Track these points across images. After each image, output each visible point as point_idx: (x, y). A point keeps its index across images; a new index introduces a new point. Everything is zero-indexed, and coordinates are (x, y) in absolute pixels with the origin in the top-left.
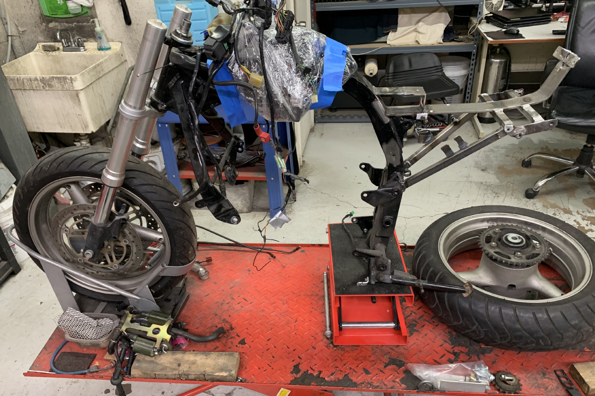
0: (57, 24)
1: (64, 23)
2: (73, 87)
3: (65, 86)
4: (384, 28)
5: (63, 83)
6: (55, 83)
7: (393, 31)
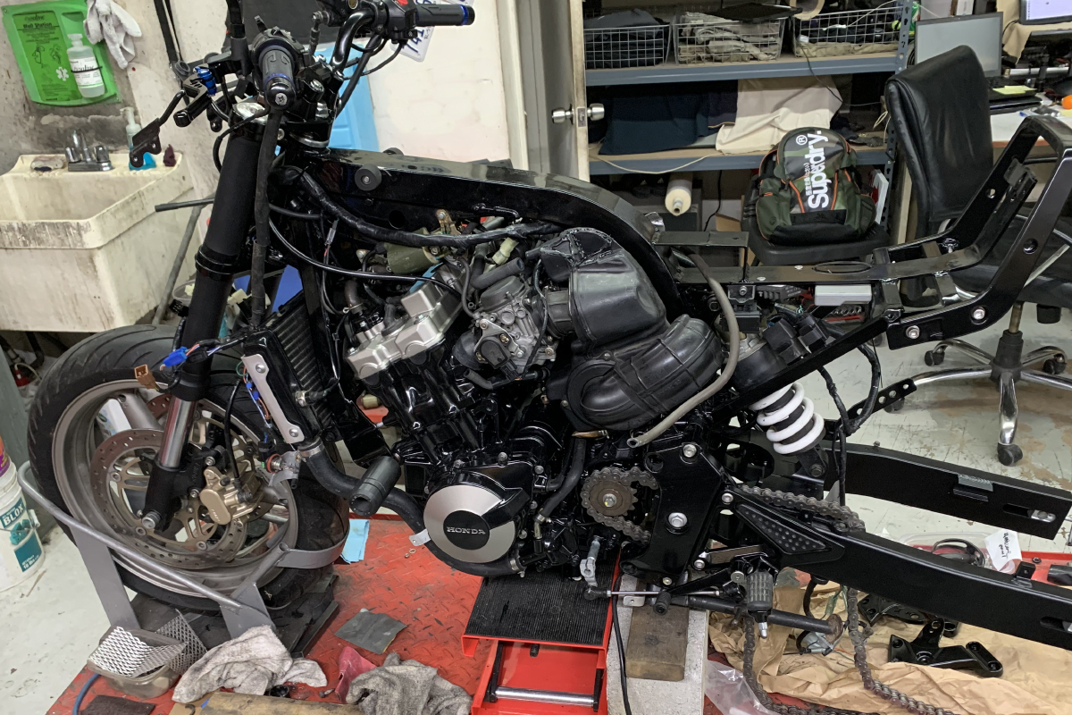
0: (57, 117)
1: (72, 117)
2: (83, 244)
3: (66, 242)
4: (710, 119)
5: (62, 235)
6: (47, 235)
7: (726, 125)
